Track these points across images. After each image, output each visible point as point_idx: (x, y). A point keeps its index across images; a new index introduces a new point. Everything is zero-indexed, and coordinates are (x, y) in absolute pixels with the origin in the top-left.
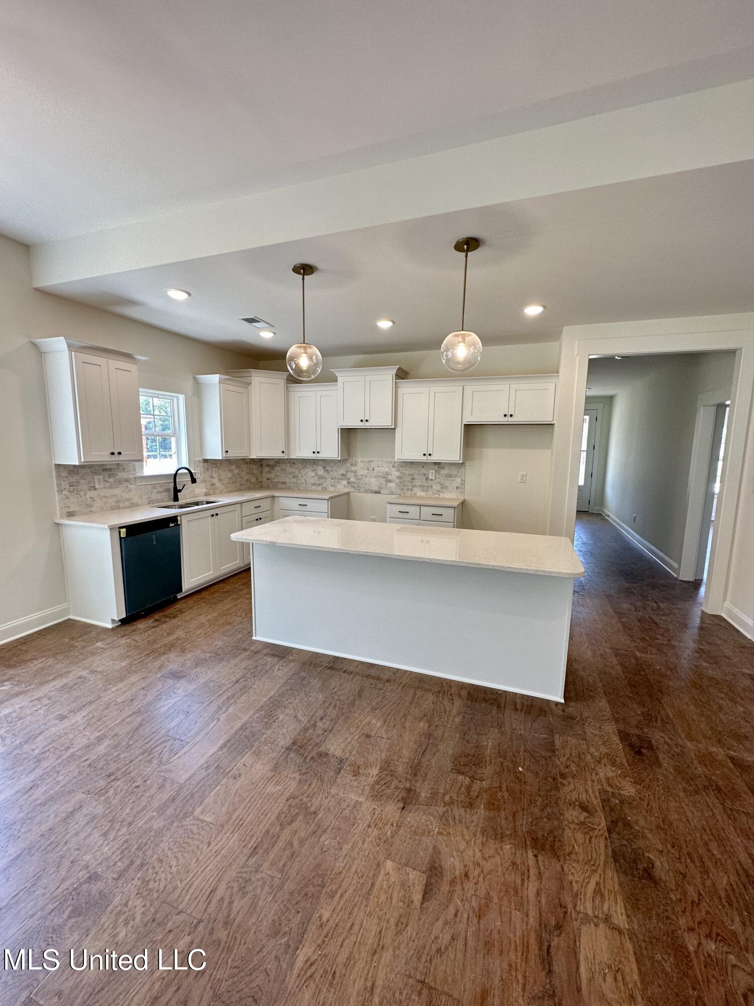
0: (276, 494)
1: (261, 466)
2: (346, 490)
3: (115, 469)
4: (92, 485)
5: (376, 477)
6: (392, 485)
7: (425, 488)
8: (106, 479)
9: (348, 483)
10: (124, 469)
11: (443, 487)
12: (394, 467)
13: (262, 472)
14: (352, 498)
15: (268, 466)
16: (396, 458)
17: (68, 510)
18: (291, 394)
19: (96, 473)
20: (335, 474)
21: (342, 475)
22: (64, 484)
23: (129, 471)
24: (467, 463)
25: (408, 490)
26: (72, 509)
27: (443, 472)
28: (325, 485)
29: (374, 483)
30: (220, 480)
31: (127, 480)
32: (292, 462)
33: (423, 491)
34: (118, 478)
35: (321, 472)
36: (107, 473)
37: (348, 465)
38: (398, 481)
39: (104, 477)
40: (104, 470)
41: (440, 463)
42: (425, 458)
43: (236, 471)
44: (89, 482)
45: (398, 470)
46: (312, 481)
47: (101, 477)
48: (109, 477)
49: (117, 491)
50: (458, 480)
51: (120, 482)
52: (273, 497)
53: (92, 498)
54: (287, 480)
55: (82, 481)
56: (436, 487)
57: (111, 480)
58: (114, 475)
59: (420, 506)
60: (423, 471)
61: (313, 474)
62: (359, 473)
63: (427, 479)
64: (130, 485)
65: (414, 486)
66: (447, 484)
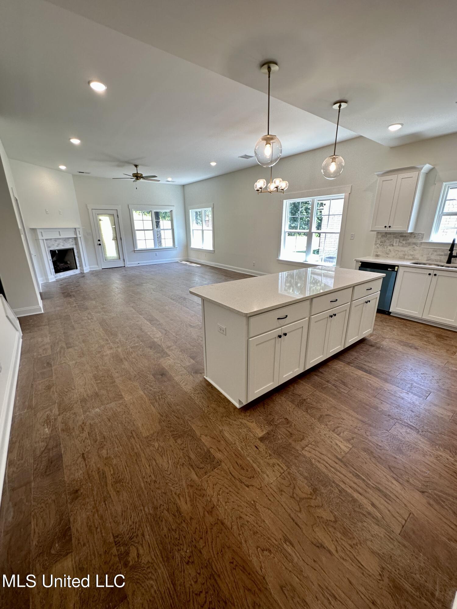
3: (408, 236)
4: (392, 243)
8: (401, 241)
10: (415, 237)
17: (376, 253)
19: (396, 238)
23: (418, 238)
31: (414, 244)
34: (408, 241)
36: (402, 238)
39: (399, 240)
40: (401, 236)
44: (391, 242)
47: (398, 240)
48: (403, 240)
49: (405, 249)
51: (409, 244)
53: (390, 250)
55: (387, 241)
57: (404, 242)
58: (406, 240)
64: (416, 247)
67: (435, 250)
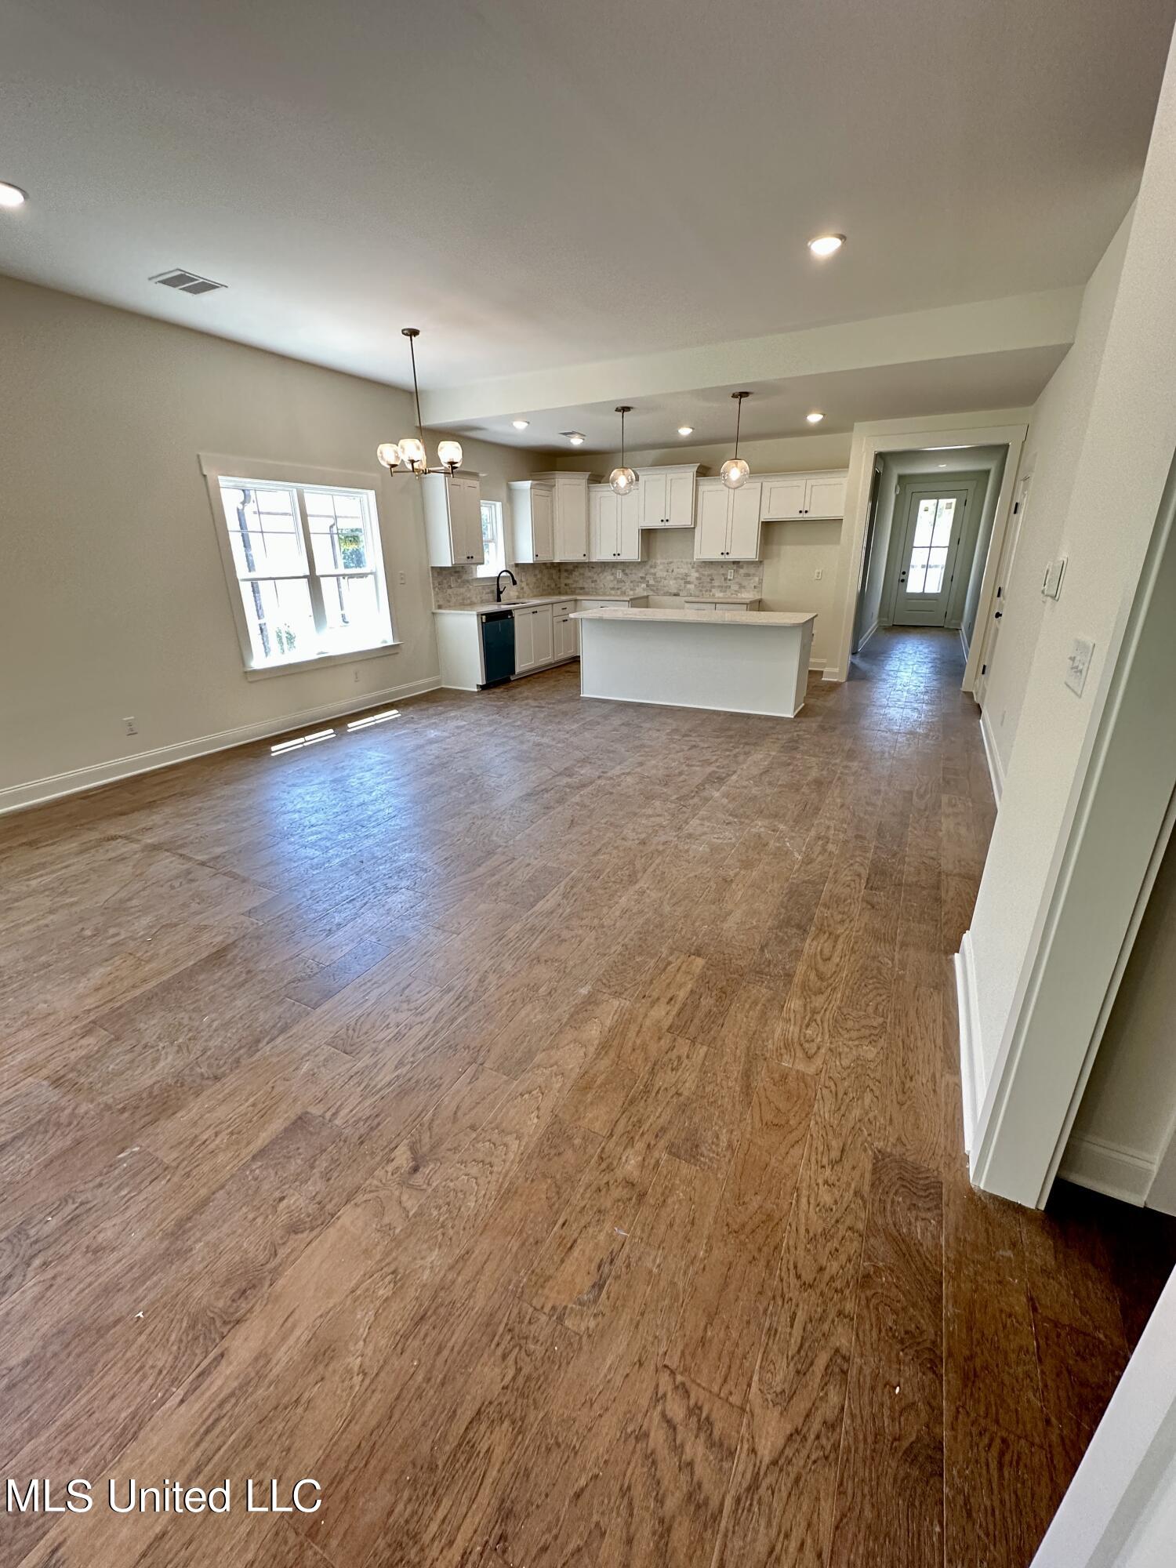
0: (579, 598)
2: (645, 594)
4: (449, 584)
5: (675, 579)
6: (691, 587)
7: (721, 588)
9: (647, 586)
10: (467, 572)
11: (741, 586)
12: (693, 568)
13: (559, 578)
14: (650, 601)
16: (695, 557)
18: (593, 495)
19: (460, 574)
20: (634, 577)
21: (642, 578)
22: (435, 583)
23: (470, 574)
24: (765, 562)
25: (706, 591)
26: (440, 603)
27: (742, 571)
28: (624, 588)
29: (673, 585)
30: (527, 584)
31: (468, 582)
32: (591, 565)
33: (721, 591)
34: (463, 579)
35: (620, 575)
37: (648, 567)
38: (696, 582)
40: (463, 571)
41: (739, 562)
42: (723, 557)
43: (539, 576)
45: (697, 571)
46: (611, 585)
48: (458, 578)
49: (463, 591)
50: (757, 579)
51: (465, 583)
52: (576, 600)
53: (449, 595)
54: (586, 586)
55: (444, 581)
56: (735, 587)
57: (459, 581)
58: (461, 577)
59: (716, 603)
60: (722, 571)
61: (612, 578)
62: (657, 575)
63: (726, 579)
64: (470, 586)
65: (713, 587)
66: (745, 583)
67: (484, 587)
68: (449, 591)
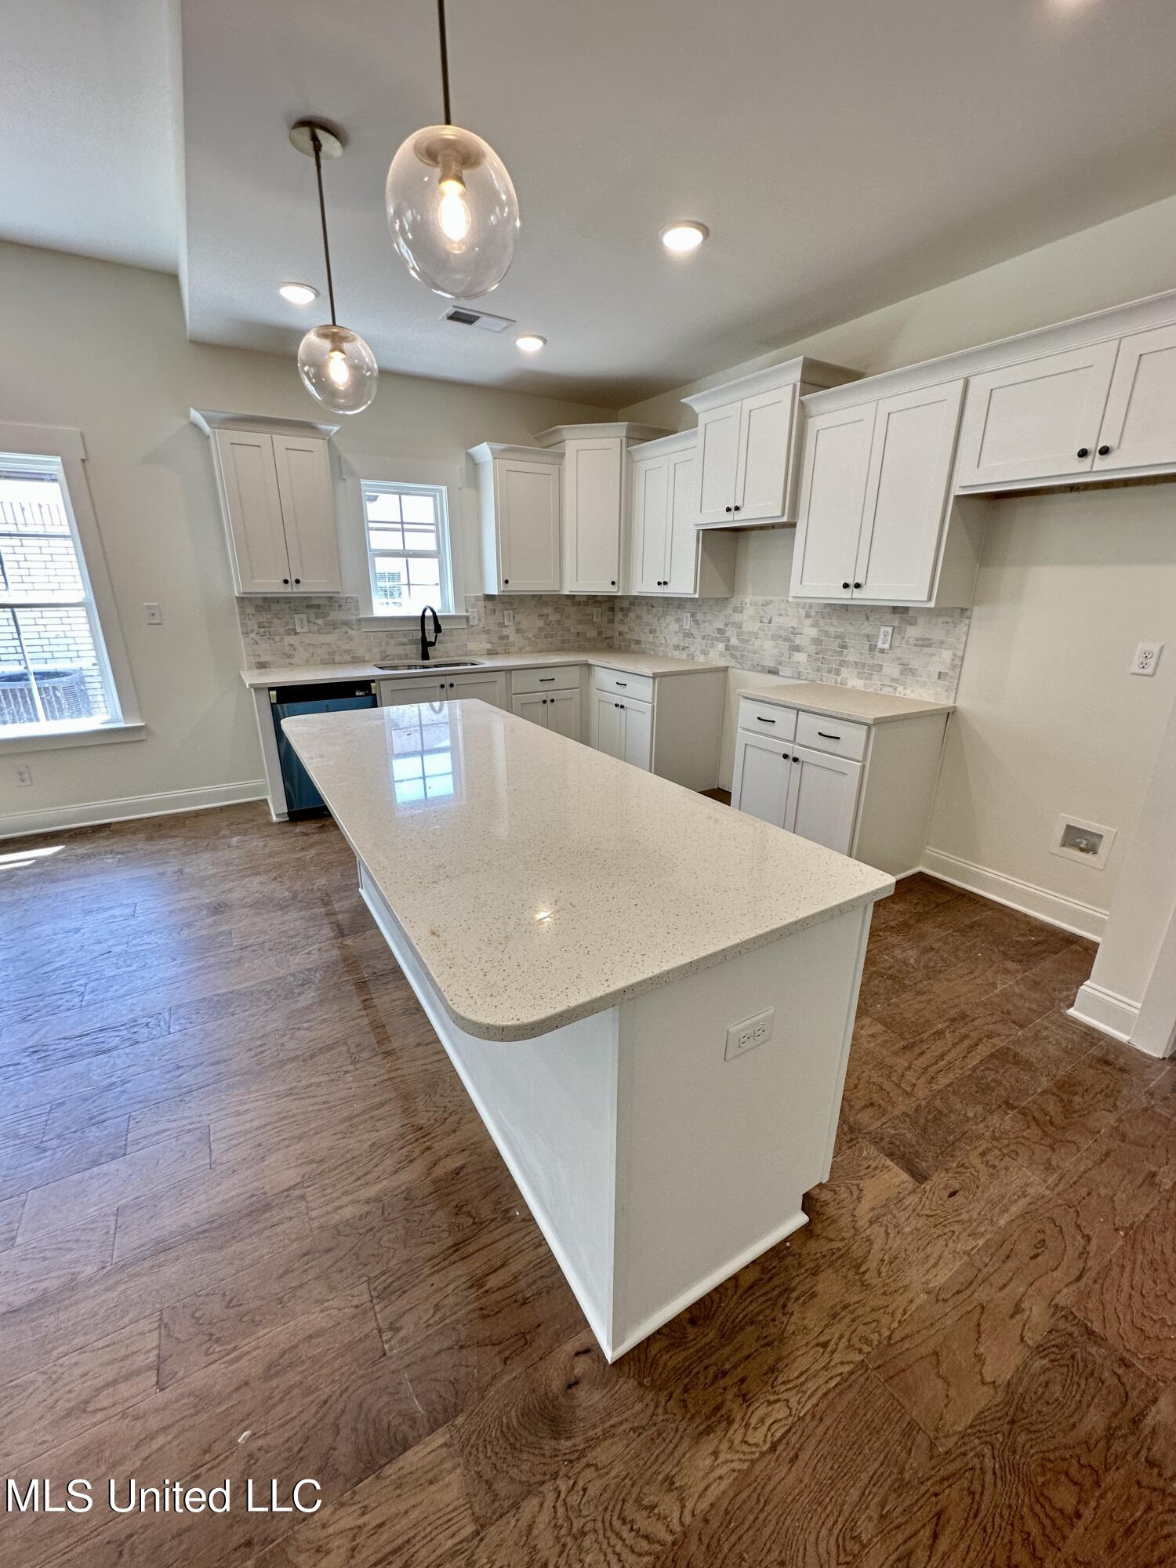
1: (612, 609)
2: (722, 663)
3: (325, 605)
4: (291, 627)
5: (774, 638)
6: (801, 657)
7: (866, 670)
8: (313, 620)
9: (727, 648)
10: (340, 606)
11: (907, 670)
12: (808, 616)
14: (731, 680)
15: (622, 609)
16: (792, 594)
17: (258, 659)
18: (641, 467)
19: (296, 611)
20: (709, 629)
21: (719, 630)
22: (252, 624)
23: (349, 609)
24: (977, 611)
25: (830, 671)
26: (263, 659)
27: (912, 632)
28: (692, 649)
29: (768, 650)
30: (518, 631)
31: (345, 623)
33: (860, 676)
34: (329, 618)
35: (687, 623)
36: (312, 612)
37: (730, 610)
38: (812, 649)
39: (308, 617)
40: (309, 607)
41: (906, 609)
42: (846, 594)
43: (553, 617)
44: (287, 623)
45: (815, 625)
46: (675, 641)
47: (304, 616)
48: (317, 617)
49: (330, 638)
50: (947, 655)
51: (334, 625)
53: (291, 645)
54: (643, 638)
55: (275, 621)
56: (891, 670)
57: (320, 622)
58: (325, 615)
59: (798, 710)
60: (866, 628)
61: (676, 627)
62: (744, 629)
63: (872, 648)
64: (350, 632)
65: (843, 663)
66: (915, 664)
67: (391, 635)
68: (288, 639)
